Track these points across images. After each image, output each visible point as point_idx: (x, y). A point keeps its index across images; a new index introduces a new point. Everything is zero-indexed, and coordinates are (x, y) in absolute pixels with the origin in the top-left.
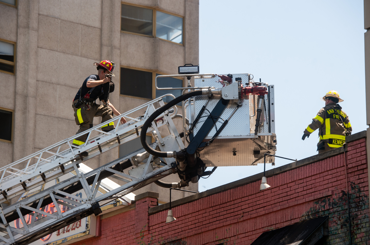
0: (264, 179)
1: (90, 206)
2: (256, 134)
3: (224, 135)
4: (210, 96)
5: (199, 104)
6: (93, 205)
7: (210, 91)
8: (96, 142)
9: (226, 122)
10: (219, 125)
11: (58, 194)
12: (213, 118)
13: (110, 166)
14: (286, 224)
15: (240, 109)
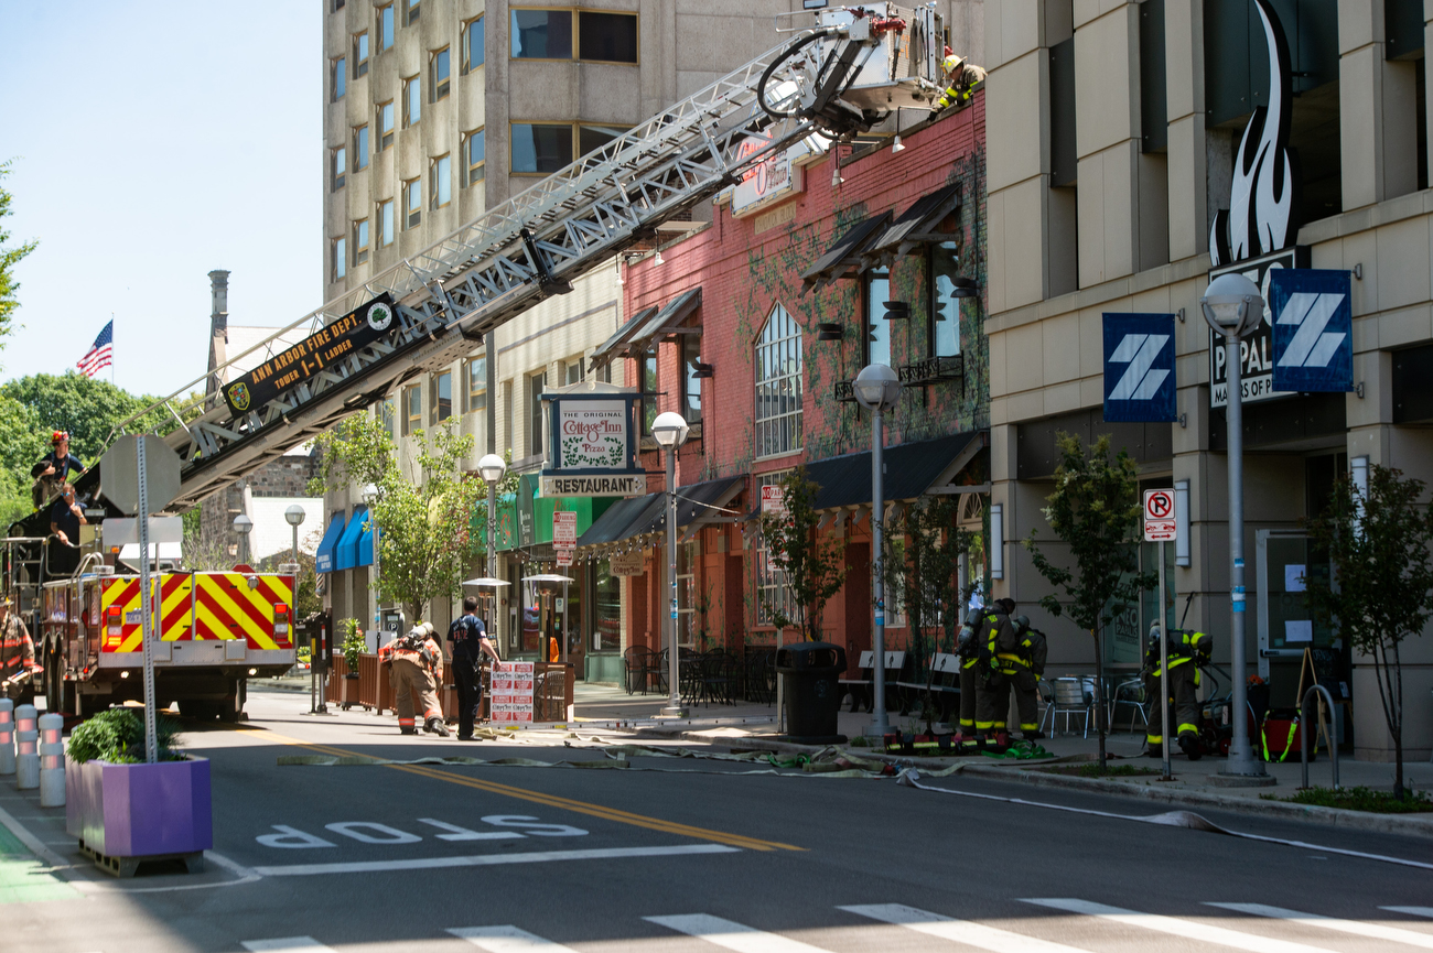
0: (897, 139)
1: (721, 177)
2: (893, 80)
3: (858, 83)
4: (842, 36)
5: (829, 46)
6: (724, 176)
7: (836, 30)
8: (724, 97)
9: (859, 69)
10: (852, 70)
11: (684, 165)
12: (845, 63)
13: (744, 126)
14: (935, 189)
15: (877, 48)
